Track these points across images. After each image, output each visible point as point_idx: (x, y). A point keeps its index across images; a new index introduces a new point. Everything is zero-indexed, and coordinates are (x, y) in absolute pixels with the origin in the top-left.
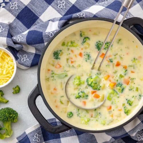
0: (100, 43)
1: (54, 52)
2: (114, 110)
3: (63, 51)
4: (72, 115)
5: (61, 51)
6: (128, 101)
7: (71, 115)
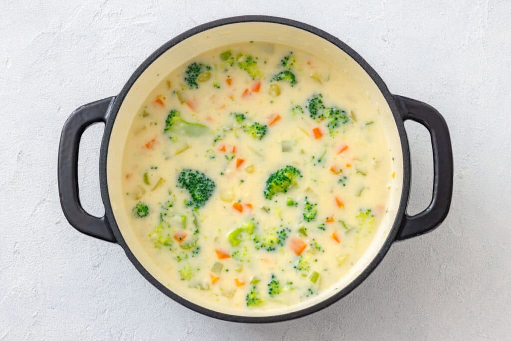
0: (319, 98)
1: (193, 62)
2: (227, 270)
3: (212, 72)
4: (146, 215)
5: (209, 68)
6: (275, 282)
7: (142, 213)
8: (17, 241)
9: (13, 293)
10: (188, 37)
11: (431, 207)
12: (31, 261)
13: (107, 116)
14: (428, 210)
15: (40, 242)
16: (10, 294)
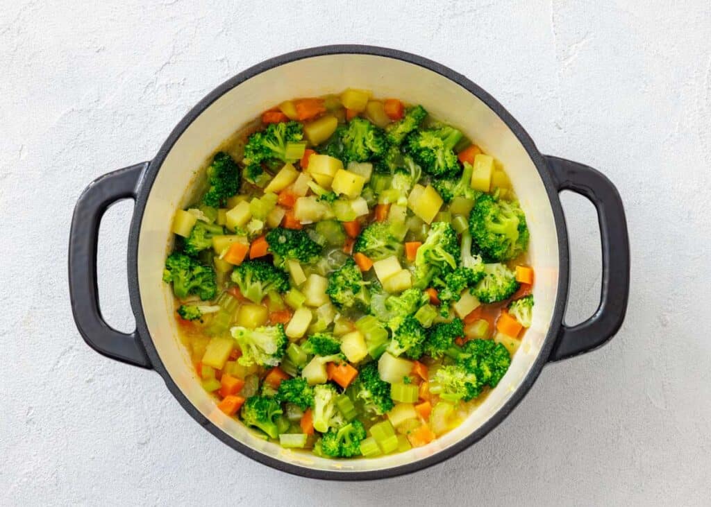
8: (31, 405)
9: (25, 480)
10: (251, 77)
11: (598, 315)
12: (51, 435)
13: (138, 189)
14: (594, 319)
15: (64, 408)
16: (20, 481)
